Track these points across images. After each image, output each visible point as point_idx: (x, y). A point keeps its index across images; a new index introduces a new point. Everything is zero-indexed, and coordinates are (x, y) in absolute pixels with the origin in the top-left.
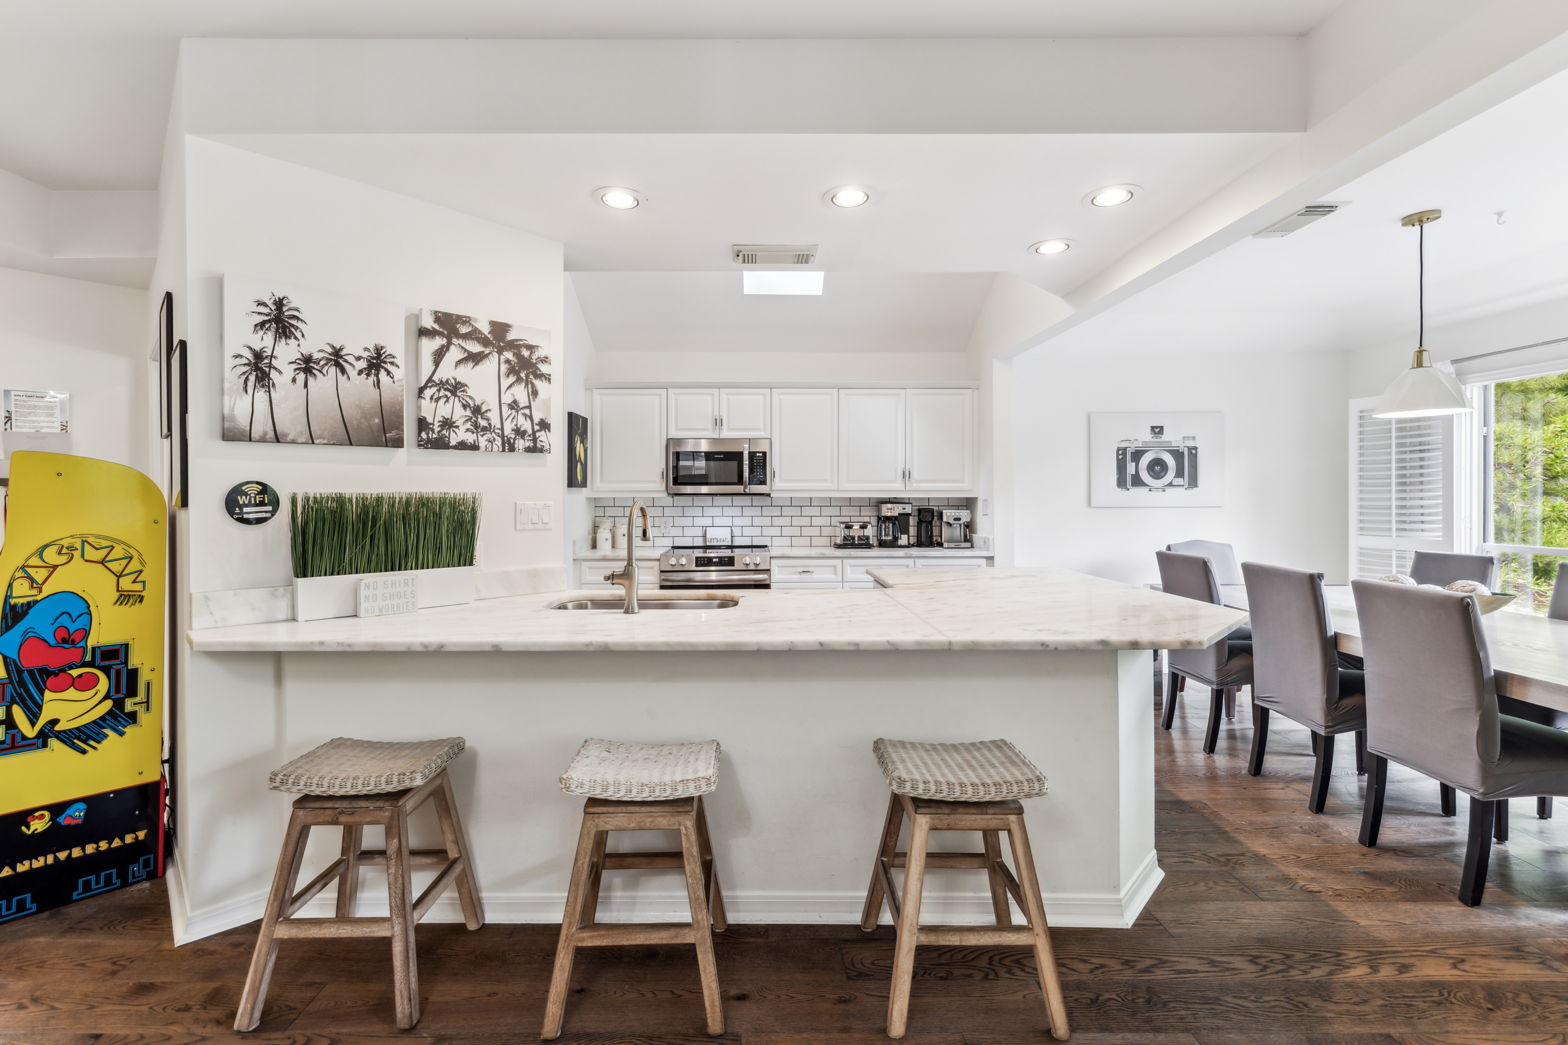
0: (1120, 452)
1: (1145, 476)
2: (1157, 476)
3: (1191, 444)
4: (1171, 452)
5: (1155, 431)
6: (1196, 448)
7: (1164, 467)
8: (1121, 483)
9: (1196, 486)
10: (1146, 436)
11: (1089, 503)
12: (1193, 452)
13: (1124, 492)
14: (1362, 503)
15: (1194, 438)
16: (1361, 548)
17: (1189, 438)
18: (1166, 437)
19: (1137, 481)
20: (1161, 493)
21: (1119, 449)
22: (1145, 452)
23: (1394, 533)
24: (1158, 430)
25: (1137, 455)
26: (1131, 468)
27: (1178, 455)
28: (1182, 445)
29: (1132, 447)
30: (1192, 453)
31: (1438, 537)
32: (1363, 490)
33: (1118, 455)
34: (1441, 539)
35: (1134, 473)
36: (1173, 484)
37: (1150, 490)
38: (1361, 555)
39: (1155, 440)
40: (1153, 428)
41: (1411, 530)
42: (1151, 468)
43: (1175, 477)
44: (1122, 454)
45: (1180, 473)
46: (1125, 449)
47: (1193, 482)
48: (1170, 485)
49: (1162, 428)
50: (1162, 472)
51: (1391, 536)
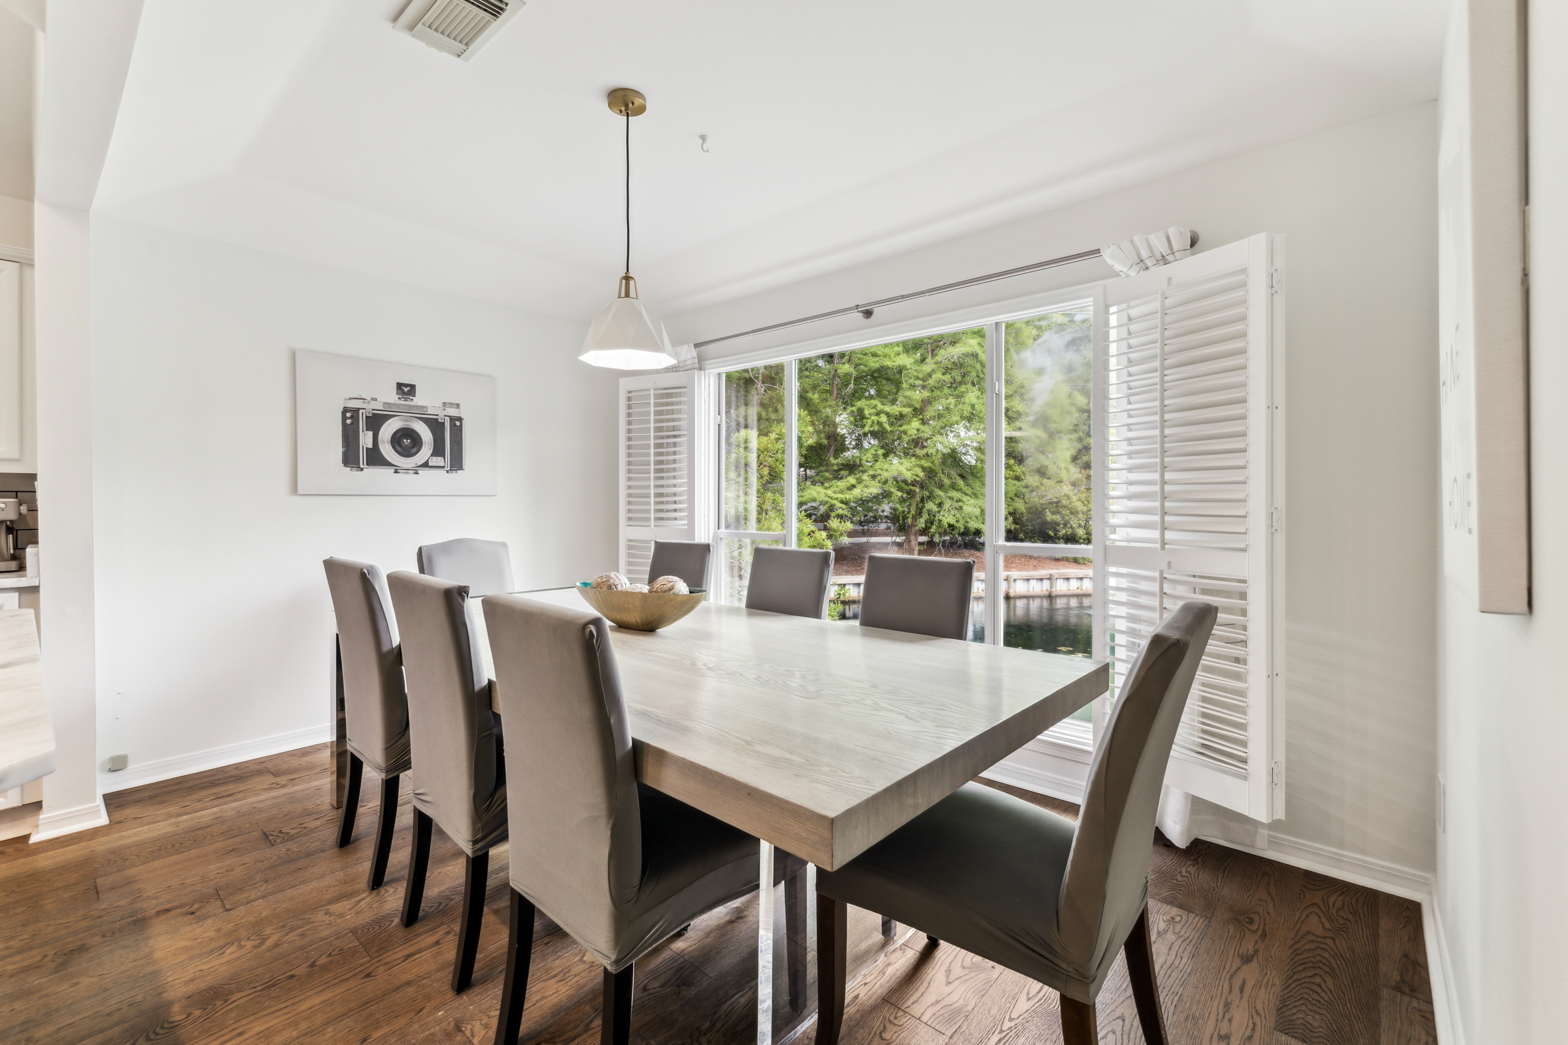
0: (348, 415)
1: (387, 450)
2: (406, 453)
3: (453, 412)
4: (426, 421)
5: (403, 390)
6: (460, 419)
7: (417, 442)
8: (350, 459)
9: (461, 468)
10: (392, 397)
11: (294, 490)
12: (457, 424)
13: (356, 474)
14: (630, 491)
15: (458, 406)
16: (629, 541)
17: (451, 405)
18: (418, 400)
19: (375, 458)
20: (411, 476)
21: (345, 410)
22: (387, 417)
23: (652, 523)
24: (406, 390)
25: (375, 422)
26: (366, 439)
27: (435, 425)
28: (442, 414)
29: (369, 408)
30: (455, 425)
31: (684, 525)
32: (631, 478)
33: (344, 418)
34: (686, 527)
35: (370, 446)
36: (430, 464)
37: (396, 472)
38: (629, 547)
39: (402, 402)
40: (400, 386)
41: (668, 519)
42: (397, 440)
43: (431, 456)
44: (351, 417)
45: (438, 450)
46: (356, 411)
47: (457, 464)
48: (426, 465)
49: (413, 387)
50: (413, 447)
51: (650, 526)
